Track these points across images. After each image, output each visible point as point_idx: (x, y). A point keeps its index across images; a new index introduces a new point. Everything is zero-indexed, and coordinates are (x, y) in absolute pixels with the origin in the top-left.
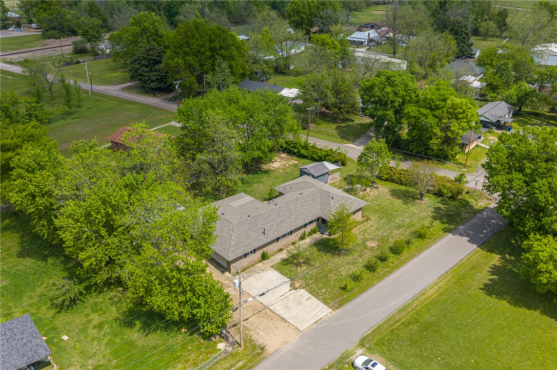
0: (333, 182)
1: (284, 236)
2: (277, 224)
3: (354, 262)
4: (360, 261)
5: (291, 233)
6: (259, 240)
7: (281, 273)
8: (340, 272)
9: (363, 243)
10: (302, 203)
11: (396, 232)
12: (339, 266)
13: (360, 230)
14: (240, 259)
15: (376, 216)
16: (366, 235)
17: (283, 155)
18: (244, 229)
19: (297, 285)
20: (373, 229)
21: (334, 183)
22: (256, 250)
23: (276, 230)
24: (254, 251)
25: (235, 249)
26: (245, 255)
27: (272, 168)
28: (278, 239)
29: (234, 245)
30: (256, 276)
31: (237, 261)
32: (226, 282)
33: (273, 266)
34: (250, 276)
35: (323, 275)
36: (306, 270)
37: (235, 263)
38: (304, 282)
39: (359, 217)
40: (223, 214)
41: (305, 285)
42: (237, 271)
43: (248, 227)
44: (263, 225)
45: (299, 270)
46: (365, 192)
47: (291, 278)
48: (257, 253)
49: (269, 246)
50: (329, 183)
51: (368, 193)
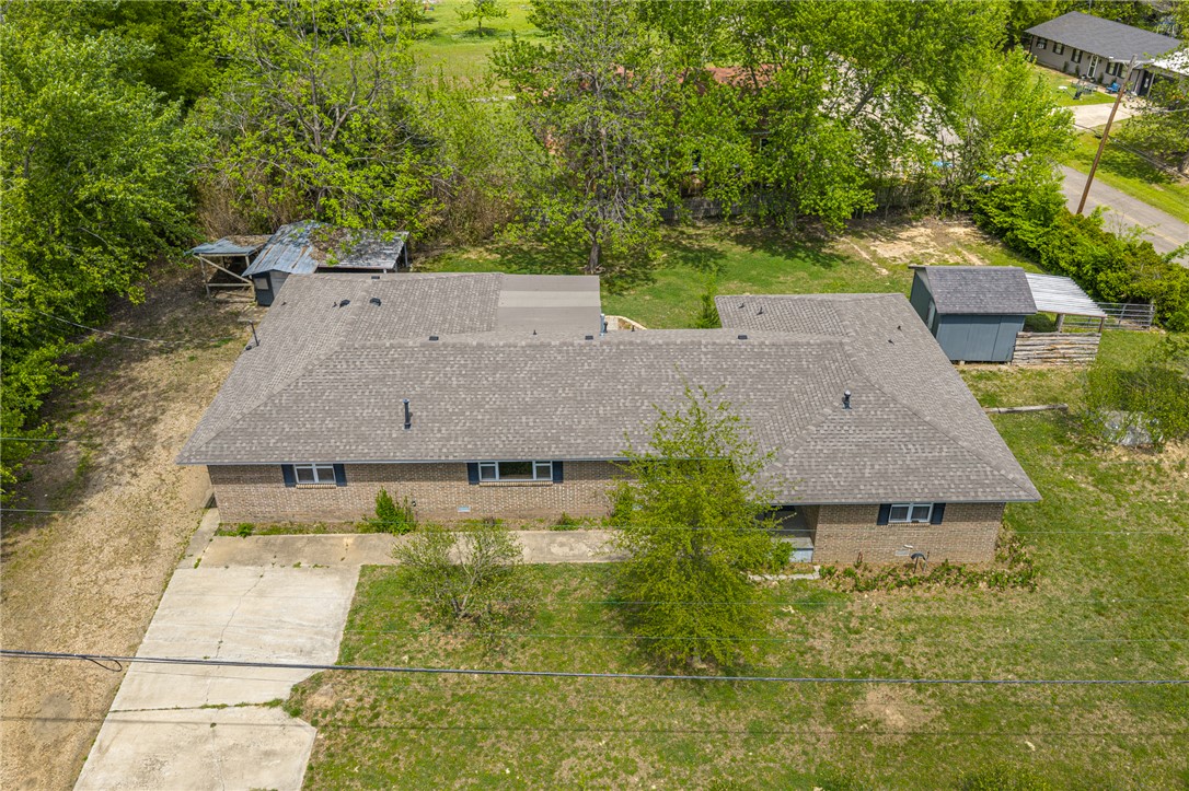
0: (1045, 367)
2: (503, 411)
3: (687, 747)
4: (721, 762)
5: (558, 470)
6: (362, 438)
7: (354, 611)
8: (561, 754)
9: (858, 677)
10: (698, 371)
11: (1116, 715)
12: (592, 724)
13: (920, 610)
14: (262, 480)
15: (1086, 587)
16: (919, 646)
17: (960, 231)
18: (354, 375)
19: (320, 699)
20: (993, 637)
21: (1041, 374)
22: (349, 474)
23: (471, 432)
24: (339, 473)
25: (243, 430)
26: (288, 474)
27: (864, 255)
28: (473, 471)
29: (254, 413)
30: (272, 573)
31: (245, 482)
32: (167, 541)
33: (374, 568)
34: (256, 561)
35: (476, 720)
36: (448, 655)
37: (237, 487)
38: (368, 702)
39: (975, 545)
40: (378, 302)
41: (348, 718)
42: (249, 520)
43: (374, 372)
44: (441, 387)
45: (424, 638)
46: (1145, 457)
47: (348, 652)
48: (352, 487)
49: (425, 484)
50: (1023, 365)
51: (1166, 465)
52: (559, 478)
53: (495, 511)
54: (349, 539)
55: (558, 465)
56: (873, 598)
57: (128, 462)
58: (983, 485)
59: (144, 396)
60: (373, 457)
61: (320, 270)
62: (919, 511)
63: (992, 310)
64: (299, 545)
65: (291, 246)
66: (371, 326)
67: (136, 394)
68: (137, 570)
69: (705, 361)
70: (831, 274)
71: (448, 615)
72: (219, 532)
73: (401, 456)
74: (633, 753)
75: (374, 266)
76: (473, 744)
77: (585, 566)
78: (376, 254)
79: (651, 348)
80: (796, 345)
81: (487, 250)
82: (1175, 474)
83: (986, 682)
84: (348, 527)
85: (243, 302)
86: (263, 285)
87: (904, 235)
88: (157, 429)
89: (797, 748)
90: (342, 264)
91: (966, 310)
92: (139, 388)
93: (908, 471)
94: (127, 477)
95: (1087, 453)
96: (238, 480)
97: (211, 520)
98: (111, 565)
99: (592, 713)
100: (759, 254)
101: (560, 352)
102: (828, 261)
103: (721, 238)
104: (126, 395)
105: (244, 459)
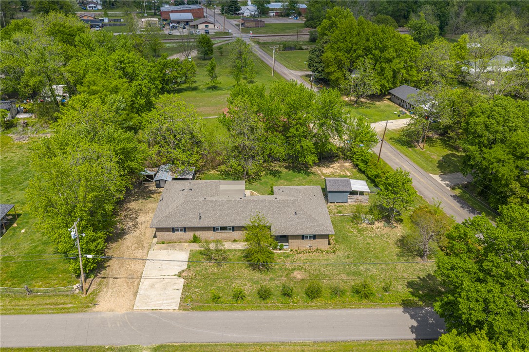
0: (356, 204)
1: (224, 228)
2: (221, 215)
3: (257, 282)
4: (264, 284)
5: (233, 229)
6: (190, 222)
7: (189, 259)
8: (233, 283)
9: (293, 270)
11: (344, 276)
12: (239, 278)
13: (310, 258)
14: (167, 231)
15: (347, 253)
16: (307, 264)
17: (347, 164)
18: (188, 207)
19: (184, 274)
20: (323, 263)
21: (354, 206)
22: (187, 230)
23: (214, 220)
24: (185, 229)
25: (164, 220)
26: (173, 230)
27: (319, 172)
28: (214, 229)
29: (166, 216)
30: (170, 251)
31: (164, 231)
32: (146, 245)
33: (193, 250)
34: (167, 249)
35: (216, 277)
36: (210, 266)
37: (162, 233)
38: (194, 275)
39: (323, 244)
40: (191, 189)
41: (190, 277)
42: (164, 241)
43: (192, 207)
44: (207, 210)
45: (205, 263)
46: (370, 226)
47: (189, 266)
48: (187, 233)
49: (203, 232)
50: (350, 203)
51: (374, 228)
52: (233, 230)
53: (219, 238)
54: (186, 244)
55: (233, 227)
56: (300, 256)
57: (133, 228)
58: (323, 231)
59: (133, 212)
60: (192, 226)
61: (174, 179)
62: (311, 237)
63: (341, 190)
64: (176, 245)
65: (165, 172)
66: (190, 196)
67: (130, 212)
68: (141, 251)
69: (267, 204)
70: (309, 178)
71: (210, 259)
72: (157, 243)
73: (199, 226)
74: (247, 283)
75: (187, 178)
76: (215, 281)
77: (239, 250)
78: (187, 174)
79: (255, 201)
80: (288, 200)
81: (216, 171)
82: (376, 230)
83: (320, 271)
84: (186, 242)
85: (153, 187)
86: (158, 182)
87: (332, 166)
88: (137, 220)
89: (279, 282)
90: (179, 177)
91: (334, 190)
92: (131, 210)
93: (307, 228)
94: (133, 232)
95: (357, 225)
96: (162, 231)
97: (155, 240)
98: (135, 250)
99: (239, 276)
100: (291, 172)
101: (234, 202)
102: (308, 174)
103: (280, 167)
104: (128, 212)
105: (165, 226)
